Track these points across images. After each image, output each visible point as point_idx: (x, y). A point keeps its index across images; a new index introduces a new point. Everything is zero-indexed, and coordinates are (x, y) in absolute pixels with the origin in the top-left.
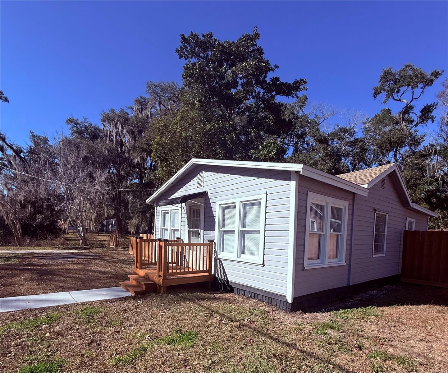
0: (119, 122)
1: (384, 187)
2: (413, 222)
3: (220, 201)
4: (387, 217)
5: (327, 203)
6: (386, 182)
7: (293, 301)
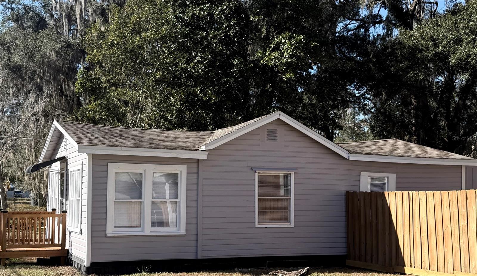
1: (275, 140)
2: (388, 178)
3: (71, 168)
4: (293, 176)
5: (145, 170)
6: (281, 132)
7: (89, 265)
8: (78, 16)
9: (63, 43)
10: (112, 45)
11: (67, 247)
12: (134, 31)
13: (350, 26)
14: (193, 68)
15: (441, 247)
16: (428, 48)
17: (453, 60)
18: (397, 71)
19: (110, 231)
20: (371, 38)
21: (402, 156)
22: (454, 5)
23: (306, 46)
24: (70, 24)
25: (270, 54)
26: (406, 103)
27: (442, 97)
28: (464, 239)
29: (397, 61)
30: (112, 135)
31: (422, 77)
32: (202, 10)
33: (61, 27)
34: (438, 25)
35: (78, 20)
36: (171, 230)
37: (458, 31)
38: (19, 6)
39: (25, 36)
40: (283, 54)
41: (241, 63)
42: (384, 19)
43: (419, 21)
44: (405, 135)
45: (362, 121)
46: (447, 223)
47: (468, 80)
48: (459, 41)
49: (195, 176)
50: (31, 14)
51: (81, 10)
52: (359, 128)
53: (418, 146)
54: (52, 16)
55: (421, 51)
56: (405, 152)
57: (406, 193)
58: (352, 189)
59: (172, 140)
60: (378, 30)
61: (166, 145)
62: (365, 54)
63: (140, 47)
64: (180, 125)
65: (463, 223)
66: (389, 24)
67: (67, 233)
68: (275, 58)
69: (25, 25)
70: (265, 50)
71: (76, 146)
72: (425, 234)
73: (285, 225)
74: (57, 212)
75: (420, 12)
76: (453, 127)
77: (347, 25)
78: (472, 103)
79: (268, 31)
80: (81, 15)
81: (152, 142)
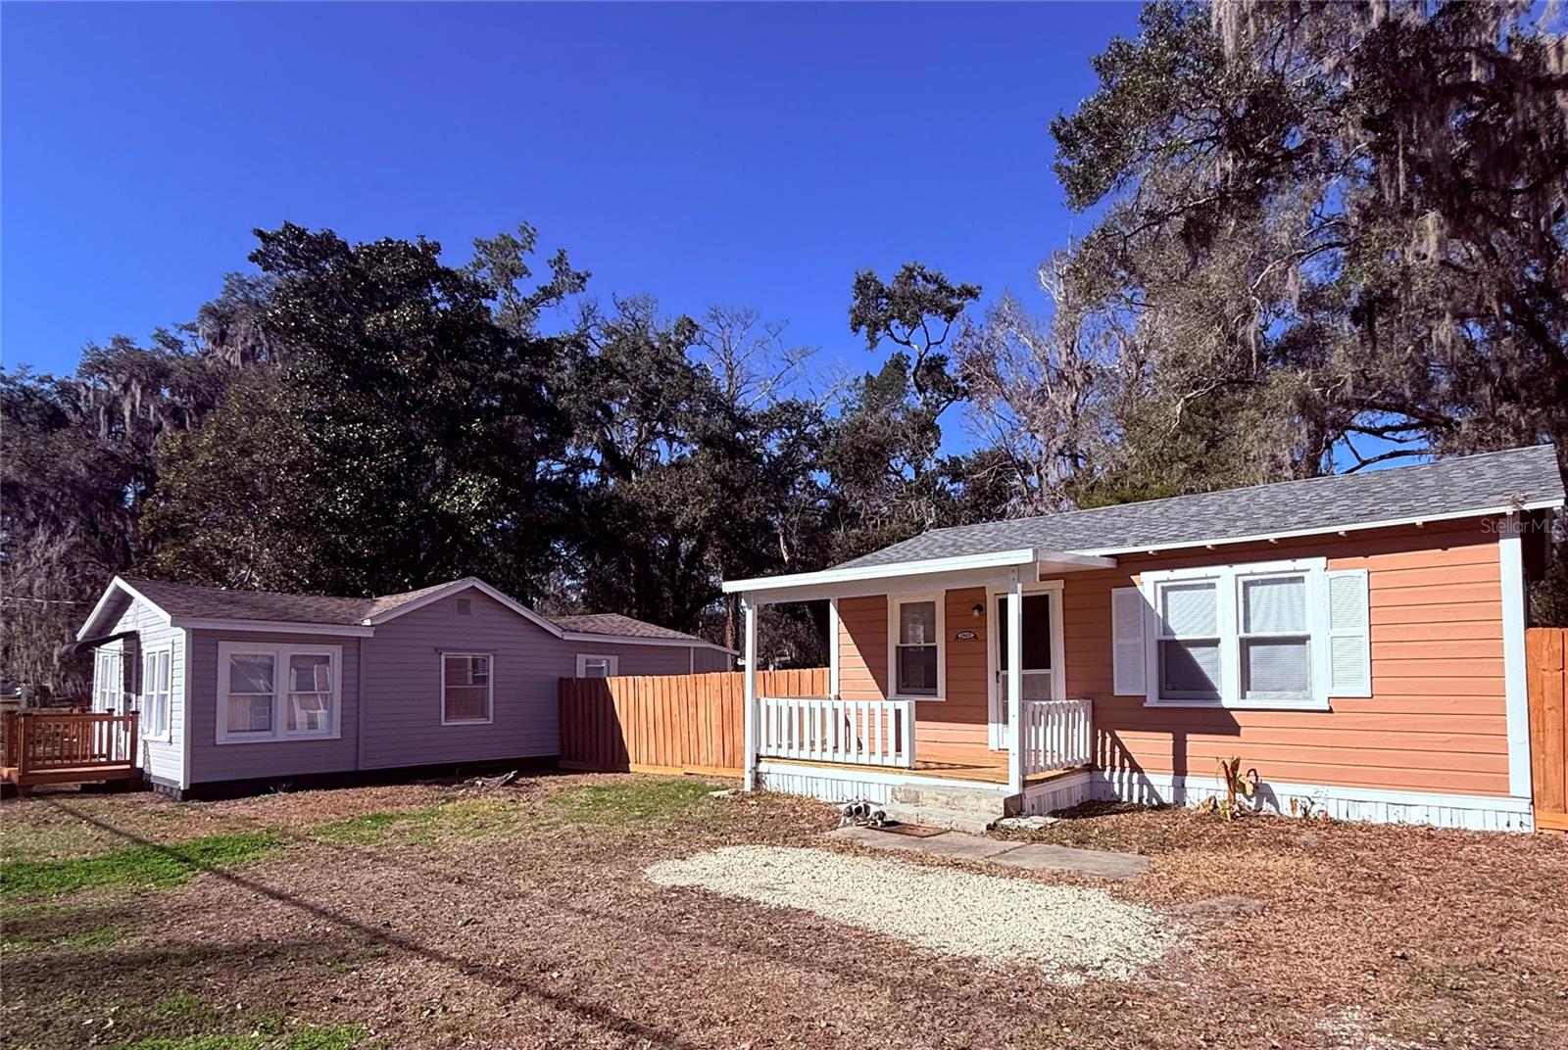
0: (134, 381)
1: (468, 612)
2: (608, 661)
3: (146, 649)
4: (492, 658)
5: (277, 652)
6: (475, 603)
7: (187, 787)
8: (127, 414)
9: (101, 454)
10: (205, 469)
11: (139, 764)
12: (243, 452)
13: (553, 468)
14: (336, 508)
15: (669, 739)
16: (650, 506)
17: (678, 523)
18: (614, 530)
19: (222, 737)
20: (582, 486)
21: (625, 635)
22: (679, 458)
23: (503, 491)
24: (111, 422)
25: (451, 499)
26: (624, 569)
27: (666, 566)
28: (693, 729)
29: (615, 519)
30: (220, 600)
31: (643, 540)
32: (350, 430)
33: (96, 427)
34: (661, 480)
35: (127, 420)
36: (321, 733)
37: (683, 489)
38: (11, 387)
39: (24, 436)
40: (470, 499)
41: (410, 507)
42: (598, 464)
43: (639, 472)
44: (623, 608)
45: (568, 587)
46: (675, 711)
47: (694, 547)
48: (684, 502)
49: (355, 659)
50: (37, 402)
51: (133, 405)
52: (565, 595)
53: (642, 623)
54: (77, 409)
55: (642, 509)
56: (629, 631)
57: (630, 678)
58: (566, 675)
59: (317, 610)
60: (590, 478)
61: (308, 617)
62: (574, 506)
63: (251, 473)
64: (316, 586)
65: (692, 710)
66: (603, 471)
67: (140, 744)
68: (461, 504)
69: (23, 418)
70: (444, 492)
71: (168, 617)
72: (652, 726)
73: (482, 721)
74: (116, 714)
75: (638, 460)
76: (679, 599)
77: (549, 465)
78: (700, 574)
79: (447, 467)
80: (133, 413)
81: (286, 614)
